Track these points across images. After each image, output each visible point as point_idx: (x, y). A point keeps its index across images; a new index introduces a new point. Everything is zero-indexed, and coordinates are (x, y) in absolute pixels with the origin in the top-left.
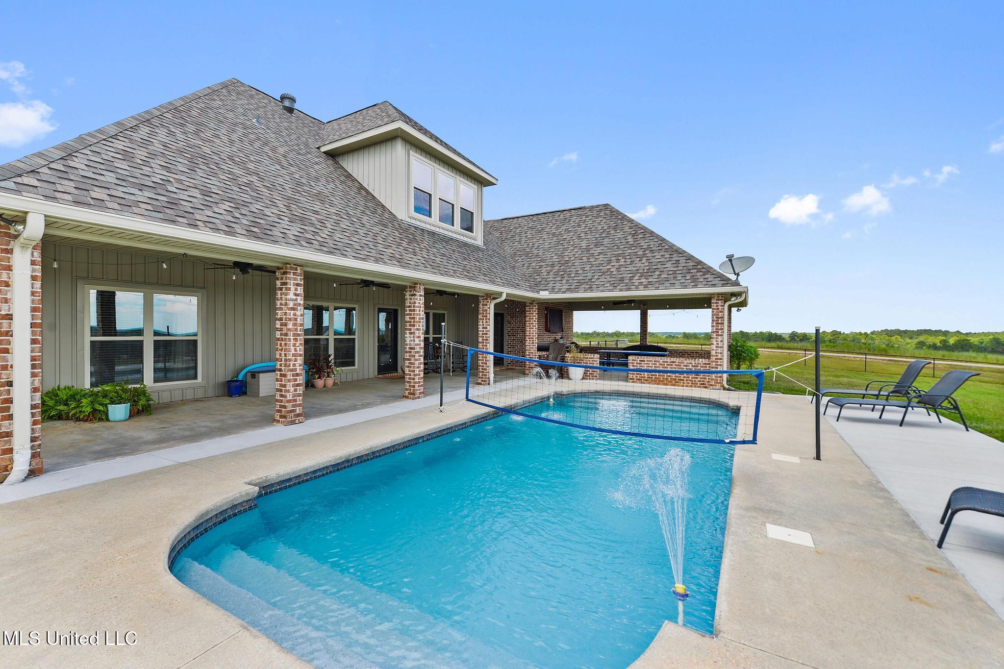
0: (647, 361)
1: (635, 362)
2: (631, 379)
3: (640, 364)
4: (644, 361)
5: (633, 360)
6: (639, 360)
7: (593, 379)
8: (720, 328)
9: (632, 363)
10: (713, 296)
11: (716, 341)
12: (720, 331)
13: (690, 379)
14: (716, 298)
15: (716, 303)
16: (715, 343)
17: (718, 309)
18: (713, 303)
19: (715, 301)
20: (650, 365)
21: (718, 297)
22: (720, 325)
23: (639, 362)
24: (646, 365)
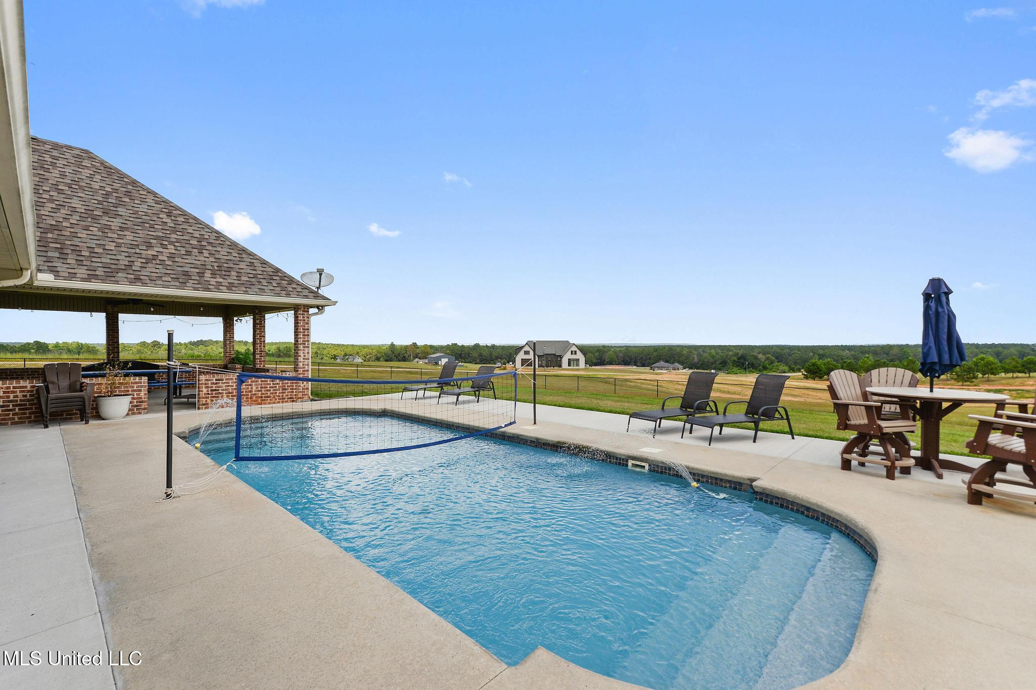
0: (227, 379)
1: (210, 382)
2: (203, 405)
3: (216, 383)
4: (223, 380)
5: (207, 380)
6: (214, 379)
7: (140, 413)
8: (306, 339)
9: (205, 384)
10: (299, 307)
11: (304, 353)
12: (306, 343)
13: (278, 394)
14: (302, 309)
15: (303, 314)
16: (302, 355)
17: (304, 320)
18: (300, 314)
19: (302, 313)
20: (230, 384)
21: (304, 308)
22: (306, 337)
23: (214, 381)
24: (224, 385)
